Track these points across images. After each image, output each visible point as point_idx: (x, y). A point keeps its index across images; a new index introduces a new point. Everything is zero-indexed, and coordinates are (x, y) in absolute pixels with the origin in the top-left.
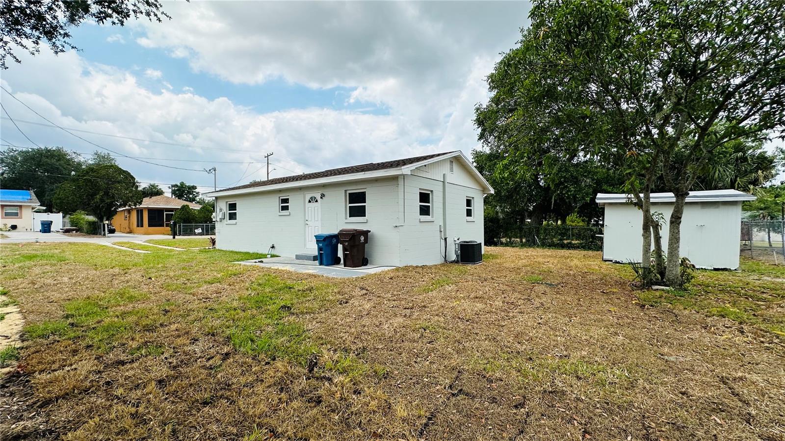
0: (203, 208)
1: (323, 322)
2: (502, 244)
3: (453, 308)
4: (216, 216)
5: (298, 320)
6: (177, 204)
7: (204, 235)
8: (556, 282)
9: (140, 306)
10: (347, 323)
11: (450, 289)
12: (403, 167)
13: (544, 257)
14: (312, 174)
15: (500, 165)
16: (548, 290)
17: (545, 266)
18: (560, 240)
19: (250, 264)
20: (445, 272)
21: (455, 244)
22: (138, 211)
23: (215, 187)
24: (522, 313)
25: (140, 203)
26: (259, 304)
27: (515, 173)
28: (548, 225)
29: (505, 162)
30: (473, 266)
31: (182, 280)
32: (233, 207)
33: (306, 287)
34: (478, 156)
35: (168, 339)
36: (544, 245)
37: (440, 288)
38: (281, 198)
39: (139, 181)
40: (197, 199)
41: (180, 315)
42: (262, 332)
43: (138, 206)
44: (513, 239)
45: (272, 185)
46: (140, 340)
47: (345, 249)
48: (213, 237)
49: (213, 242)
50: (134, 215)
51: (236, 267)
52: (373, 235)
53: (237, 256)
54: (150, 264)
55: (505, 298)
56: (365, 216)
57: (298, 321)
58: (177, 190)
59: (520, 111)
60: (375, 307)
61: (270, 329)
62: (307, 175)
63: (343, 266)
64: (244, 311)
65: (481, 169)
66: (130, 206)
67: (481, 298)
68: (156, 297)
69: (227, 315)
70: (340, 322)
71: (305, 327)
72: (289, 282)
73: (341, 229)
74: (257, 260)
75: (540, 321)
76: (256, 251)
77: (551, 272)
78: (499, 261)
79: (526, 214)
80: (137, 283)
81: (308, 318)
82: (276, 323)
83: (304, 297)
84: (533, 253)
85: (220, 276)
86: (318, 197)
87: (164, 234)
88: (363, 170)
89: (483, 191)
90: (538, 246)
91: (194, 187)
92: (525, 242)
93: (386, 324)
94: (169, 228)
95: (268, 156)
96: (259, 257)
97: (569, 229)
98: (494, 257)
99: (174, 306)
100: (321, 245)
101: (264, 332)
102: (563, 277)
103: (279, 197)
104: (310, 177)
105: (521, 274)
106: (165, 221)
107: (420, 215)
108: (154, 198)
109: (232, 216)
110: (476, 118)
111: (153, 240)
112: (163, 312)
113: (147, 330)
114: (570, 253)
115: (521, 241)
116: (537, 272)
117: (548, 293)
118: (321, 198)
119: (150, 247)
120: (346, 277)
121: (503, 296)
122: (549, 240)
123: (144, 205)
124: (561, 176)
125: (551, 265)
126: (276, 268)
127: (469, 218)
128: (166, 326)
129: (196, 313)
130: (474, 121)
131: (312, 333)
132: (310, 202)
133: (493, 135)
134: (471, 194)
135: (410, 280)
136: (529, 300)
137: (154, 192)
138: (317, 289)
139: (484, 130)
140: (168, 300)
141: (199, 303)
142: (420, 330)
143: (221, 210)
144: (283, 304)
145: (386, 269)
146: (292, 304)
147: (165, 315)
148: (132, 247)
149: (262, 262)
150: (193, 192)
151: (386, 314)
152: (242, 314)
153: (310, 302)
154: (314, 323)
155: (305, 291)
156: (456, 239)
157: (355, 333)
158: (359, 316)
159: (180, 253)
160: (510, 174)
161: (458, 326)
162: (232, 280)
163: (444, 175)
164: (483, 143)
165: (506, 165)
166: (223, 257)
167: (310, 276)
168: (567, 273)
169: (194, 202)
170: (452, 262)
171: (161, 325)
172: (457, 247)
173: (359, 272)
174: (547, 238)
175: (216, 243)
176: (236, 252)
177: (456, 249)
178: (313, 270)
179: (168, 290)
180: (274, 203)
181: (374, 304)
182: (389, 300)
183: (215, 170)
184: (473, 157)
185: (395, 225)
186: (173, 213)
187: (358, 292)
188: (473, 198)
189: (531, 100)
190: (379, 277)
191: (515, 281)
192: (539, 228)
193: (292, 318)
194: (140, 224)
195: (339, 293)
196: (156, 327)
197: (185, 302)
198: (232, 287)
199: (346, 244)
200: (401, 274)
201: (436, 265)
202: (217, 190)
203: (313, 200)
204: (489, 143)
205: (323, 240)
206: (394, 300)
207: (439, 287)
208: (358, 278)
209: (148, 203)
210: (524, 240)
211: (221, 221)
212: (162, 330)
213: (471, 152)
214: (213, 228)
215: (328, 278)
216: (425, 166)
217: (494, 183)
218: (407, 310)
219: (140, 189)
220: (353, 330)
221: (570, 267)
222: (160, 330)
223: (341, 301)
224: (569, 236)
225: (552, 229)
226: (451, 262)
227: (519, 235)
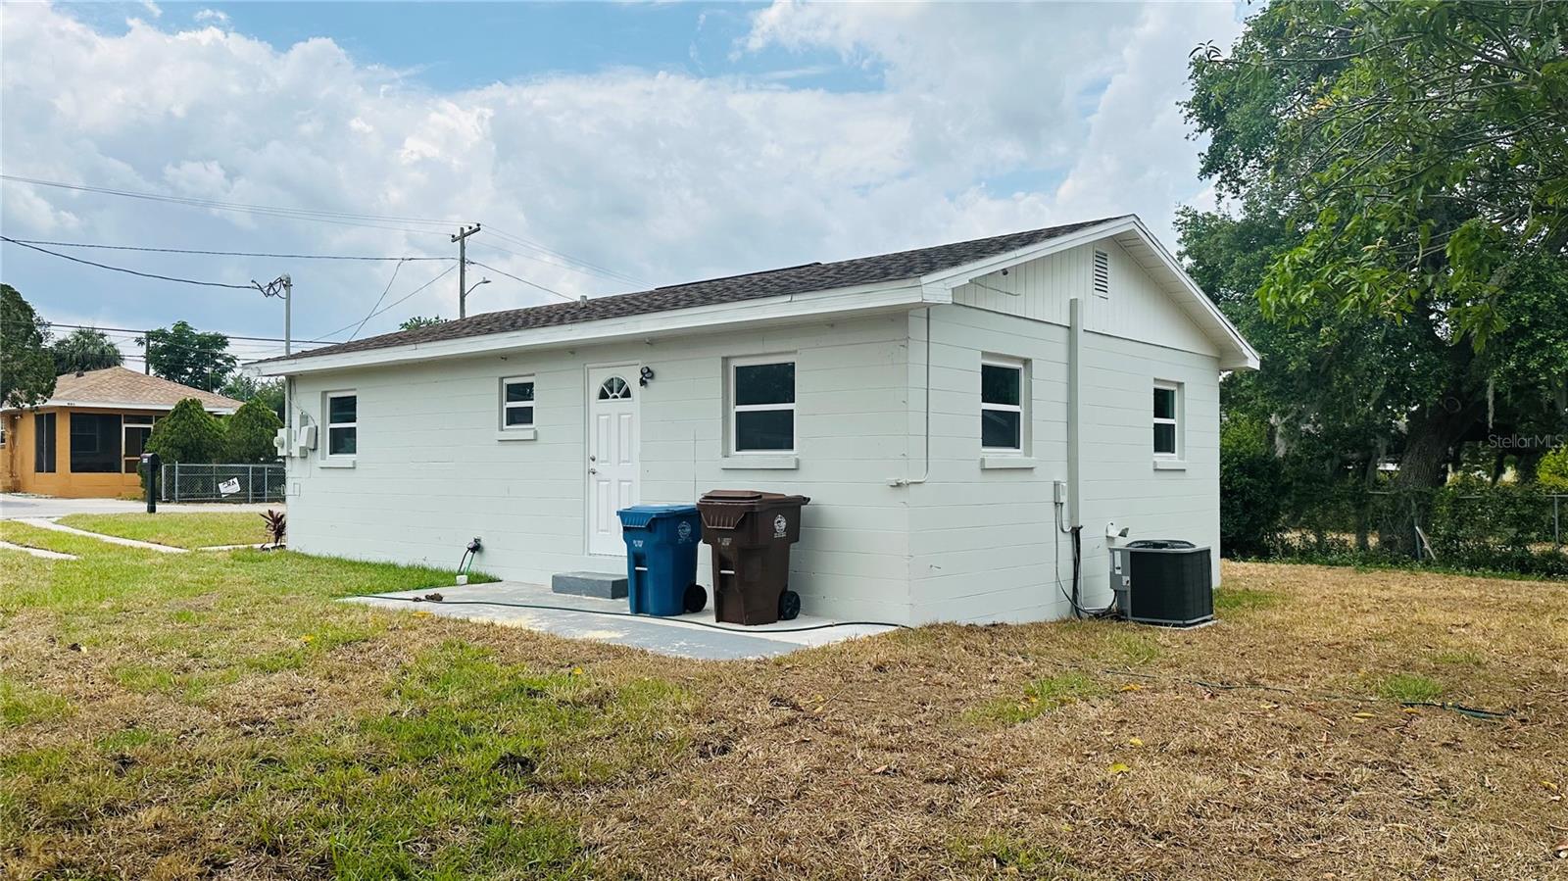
0: (247, 411)
1: (644, 820)
2: (1288, 553)
3: (1105, 785)
4: (290, 439)
5: (558, 808)
6: (165, 395)
7: (248, 502)
8: (1500, 703)
9: (44, 741)
10: (723, 823)
11: (1093, 714)
12: (925, 279)
13: (1452, 604)
14: (613, 300)
15: (1285, 263)
16: (1466, 732)
17: (1454, 642)
18: (1516, 542)
19: (398, 605)
20: (1075, 653)
21: (1112, 551)
22: (39, 419)
23: (288, 342)
24: (1365, 818)
25: (49, 393)
26: (427, 748)
27: (1341, 290)
28: (1466, 486)
29: (1305, 252)
30: (1181, 633)
31: (177, 655)
32: (344, 408)
33: (586, 691)
34: (1199, 232)
35: (129, 858)
36: (1450, 559)
37: (1057, 711)
38: (507, 381)
39: (46, 320)
40: (229, 379)
41: (170, 777)
42: (434, 848)
43: (39, 403)
44: (1330, 536)
45: (478, 338)
46: (42, 856)
47: (720, 561)
48: (277, 508)
49: (278, 526)
50: (28, 430)
51: (353, 617)
52: (817, 512)
53: (353, 579)
54: (75, 597)
55: (1299, 756)
56: (791, 447)
57: (559, 814)
58: (165, 350)
59: (1362, 69)
60: (822, 771)
61: (462, 837)
62: (594, 302)
63: (714, 618)
64: (375, 769)
65: (1210, 279)
66: (15, 401)
67: (1207, 753)
68: (94, 710)
69: (320, 780)
70: (702, 819)
71: (581, 834)
72: (528, 673)
73: (707, 491)
74: (422, 594)
75: (1436, 851)
76: (419, 562)
77: (1478, 663)
78: (1277, 617)
79: (1382, 444)
80: (34, 664)
81: (590, 800)
82: (482, 815)
83: (579, 725)
84: (1409, 591)
85: (297, 646)
86: (632, 380)
87: (119, 496)
88: (785, 290)
89: (1219, 360)
90: (1428, 563)
91: (221, 341)
92: (1380, 549)
93: (861, 835)
94: (136, 478)
95: (464, 235)
96: (428, 579)
97: (1547, 504)
98: (1258, 600)
99: (148, 745)
100: (639, 544)
101: (442, 849)
102: (1525, 684)
103: (502, 379)
104: (607, 311)
105: (1363, 670)
106: (123, 453)
107: (985, 444)
108: (92, 376)
109: (343, 442)
110: (1194, 94)
111: (87, 517)
112: (113, 765)
113: (63, 824)
114: (1553, 594)
115: (1363, 545)
116: (1423, 661)
117: (1468, 744)
118: (643, 383)
119: (78, 539)
120: (724, 657)
121: (1292, 750)
122: (1470, 543)
123: (57, 399)
124: (1522, 306)
125: (1478, 640)
126: (485, 620)
127: (1164, 459)
128: (124, 811)
129: (219, 769)
130: (1188, 106)
131: (602, 857)
132: (603, 395)
133: (1259, 156)
134: (1170, 371)
135: (947, 677)
136: (1393, 768)
137: (92, 355)
138: (625, 697)
139: (1222, 140)
140: (131, 725)
141: (231, 738)
142: (984, 863)
143: (305, 419)
144: (509, 749)
145: (863, 632)
146: (538, 751)
147: (119, 774)
148: (21, 540)
149: (437, 598)
150: (214, 356)
151: (861, 798)
152: (370, 781)
153: (599, 743)
154: (612, 821)
155: (581, 705)
156: (1114, 532)
157: (753, 864)
158: (768, 800)
159: (172, 563)
160: (1320, 294)
161: (1122, 853)
162: (338, 662)
163: (1073, 304)
164: (1219, 186)
165: (1306, 263)
166: (308, 582)
167: (602, 650)
168: (1542, 672)
169: (216, 391)
170: (1099, 616)
171: (109, 808)
172: (1118, 564)
173: (766, 640)
174: (1461, 533)
175: (288, 530)
176: (353, 564)
177: (1114, 568)
178: (609, 630)
179: (131, 689)
180: (486, 398)
181: (820, 757)
182: (872, 747)
183: (287, 285)
184: (1180, 235)
185: (893, 480)
186: (151, 426)
187: (762, 713)
188: (1180, 385)
189: (1406, 32)
190: (834, 660)
191: (1340, 693)
192: (1431, 497)
193: (536, 802)
194: (46, 462)
195: (698, 715)
196: (92, 816)
197: (185, 732)
198: (338, 686)
199: (726, 542)
200: (912, 652)
201: (1039, 626)
202: (293, 351)
203: (614, 389)
204: (1244, 183)
205: (649, 526)
206: (890, 749)
207: (1053, 706)
208: (766, 661)
209: (72, 392)
210: (1373, 541)
211: (303, 457)
212: (110, 825)
213: (1176, 218)
214: (280, 479)
215: (661, 660)
216: (1005, 272)
217: (1260, 332)
218: (937, 788)
219: (48, 344)
220: (745, 850)
221: (1553, 647)
222: (106, 827)
223: (706, 744)
224: (1551, 527)
225: (1482, 503)
226: (1097, 616)
227: (1352, 520)
